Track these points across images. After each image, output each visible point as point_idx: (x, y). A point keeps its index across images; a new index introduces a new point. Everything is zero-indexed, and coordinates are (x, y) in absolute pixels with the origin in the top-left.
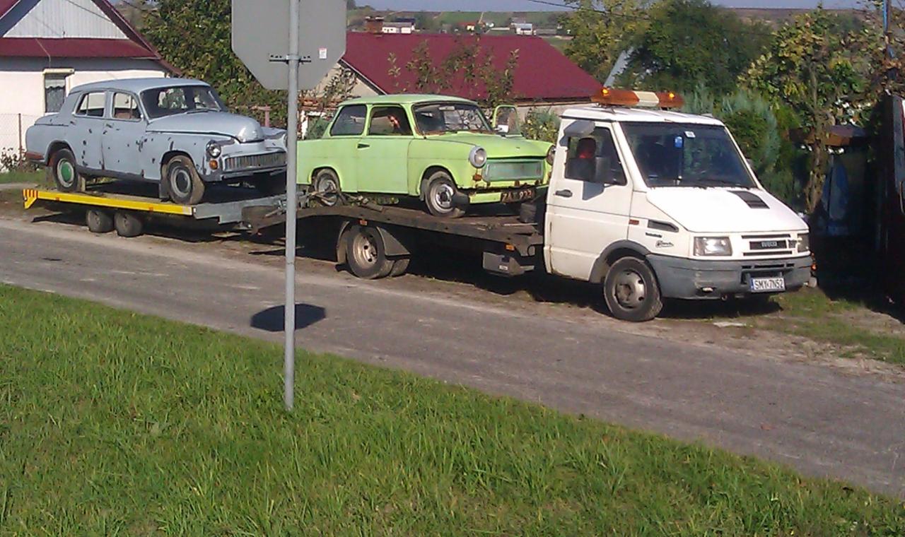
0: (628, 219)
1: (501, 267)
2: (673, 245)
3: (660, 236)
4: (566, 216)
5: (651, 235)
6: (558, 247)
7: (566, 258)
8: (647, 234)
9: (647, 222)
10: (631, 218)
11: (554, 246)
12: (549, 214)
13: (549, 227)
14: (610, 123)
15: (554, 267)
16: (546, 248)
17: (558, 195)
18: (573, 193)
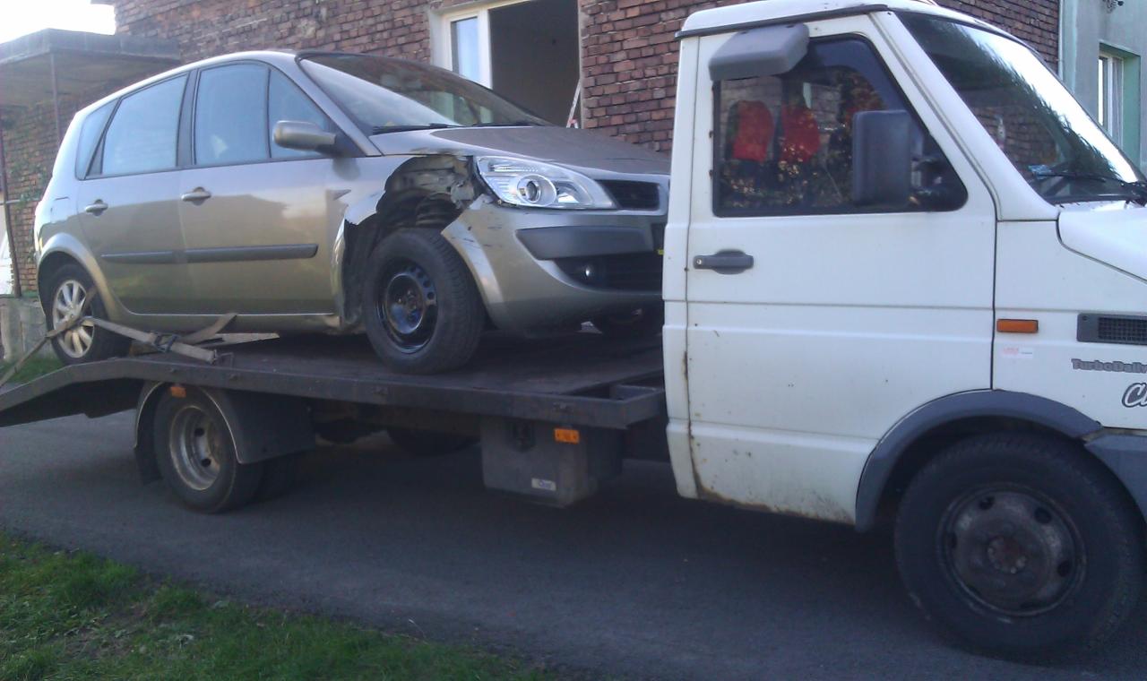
0: (988, 319)
1: (535, 483)
4: (737, 330)
6: (714, 423)
7: (750, 454)
8: (1079, 364)
9: (1072, 323)
10: (1000, 315)
11: (701, 422)
12: (672, 329)
13: (681, 366)
14: (865, 16)
15: (707, 483)
16: (675, 429)
17: (697, 266)
18: (755, 258)
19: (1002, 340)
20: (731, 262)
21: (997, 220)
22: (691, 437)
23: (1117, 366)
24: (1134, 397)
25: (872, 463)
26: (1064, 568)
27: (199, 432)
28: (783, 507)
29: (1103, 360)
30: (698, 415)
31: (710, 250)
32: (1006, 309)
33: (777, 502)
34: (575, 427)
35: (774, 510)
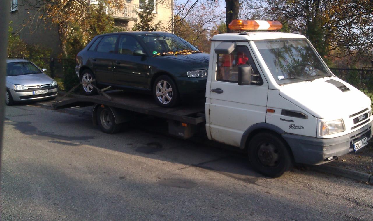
0: (266, 109)
1: (179, 134)
2: (303, 128)
3: (292, 121)
4: (219, 105)
5: (284, 120)
6: (215, 125)
7: (221, 132)
8: (281, 119)
9: (280, 111)
10: (268, 108)
11: (212, 124)
12: (207, 103)
13: (208, 112)
14: (247, 42)
15: (213, 137)
16: (207, 125)
17: (212, 91)
18: (223, 91)
19: (268, 113)
20: (219, 91)
21: (268, 89)
22: (210, 127)
23: (288, 121)
24: (291, 127)
25: (244, 136)
26: (276, 162)
27: (107, 115)
28: (228, 143)
29: (286, 119)
30: (211, 122)
31: (215, 88)
32: (269, 107)
33: (226, 142)
34: (186, 123)
35: (226, 143)
